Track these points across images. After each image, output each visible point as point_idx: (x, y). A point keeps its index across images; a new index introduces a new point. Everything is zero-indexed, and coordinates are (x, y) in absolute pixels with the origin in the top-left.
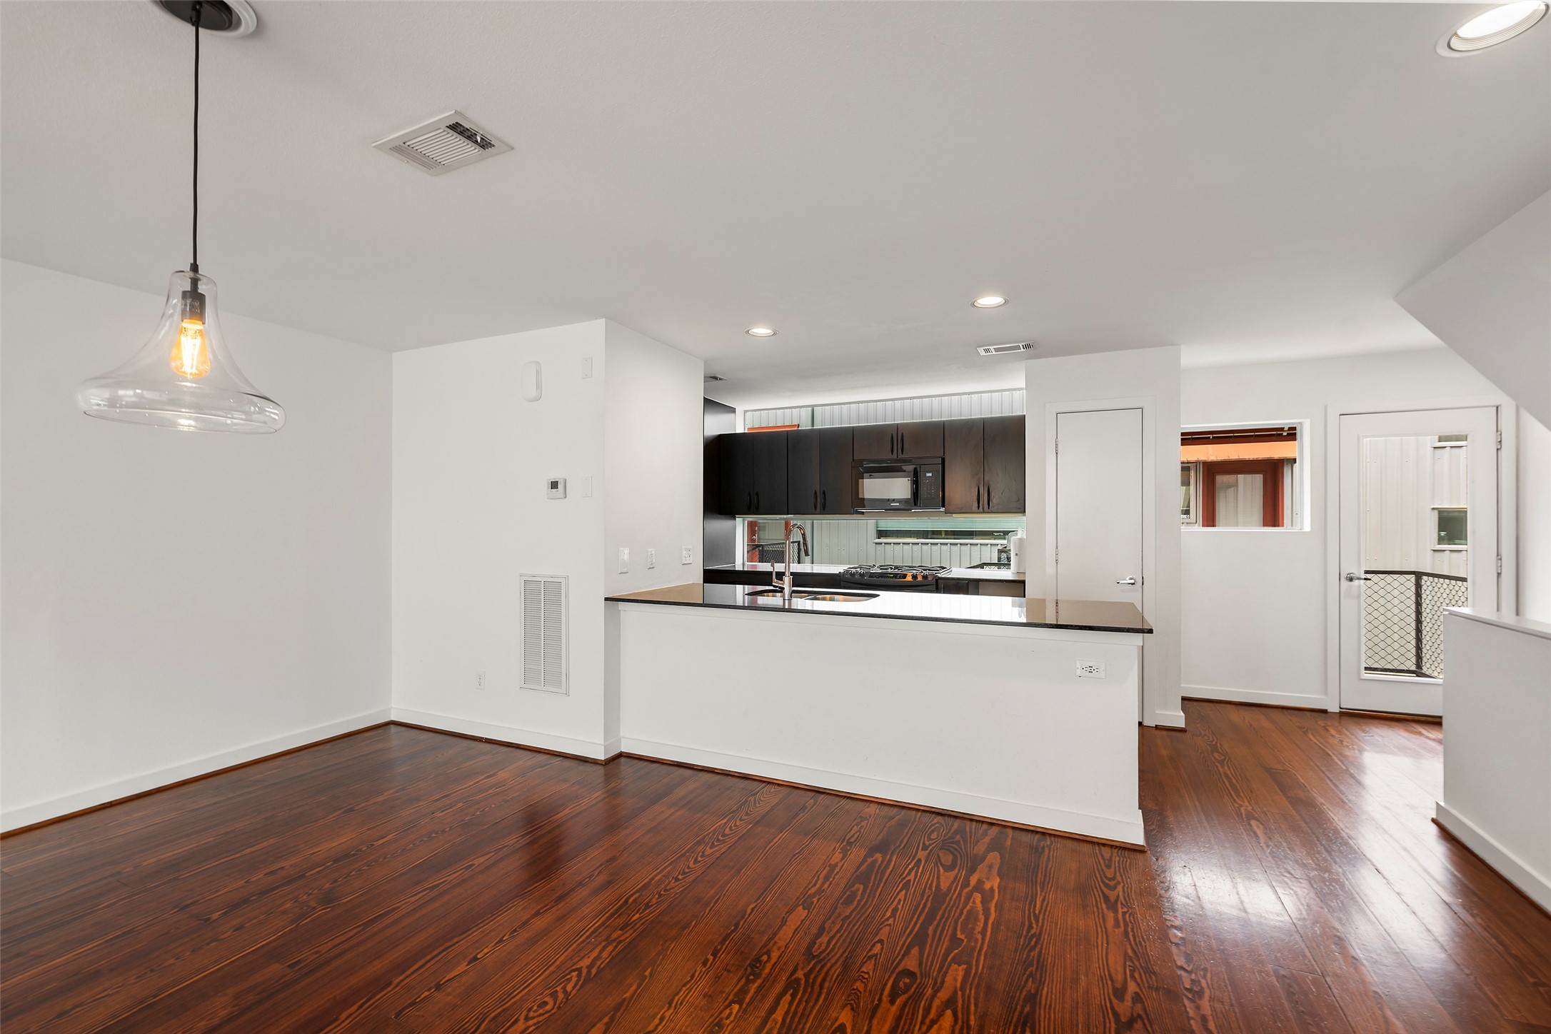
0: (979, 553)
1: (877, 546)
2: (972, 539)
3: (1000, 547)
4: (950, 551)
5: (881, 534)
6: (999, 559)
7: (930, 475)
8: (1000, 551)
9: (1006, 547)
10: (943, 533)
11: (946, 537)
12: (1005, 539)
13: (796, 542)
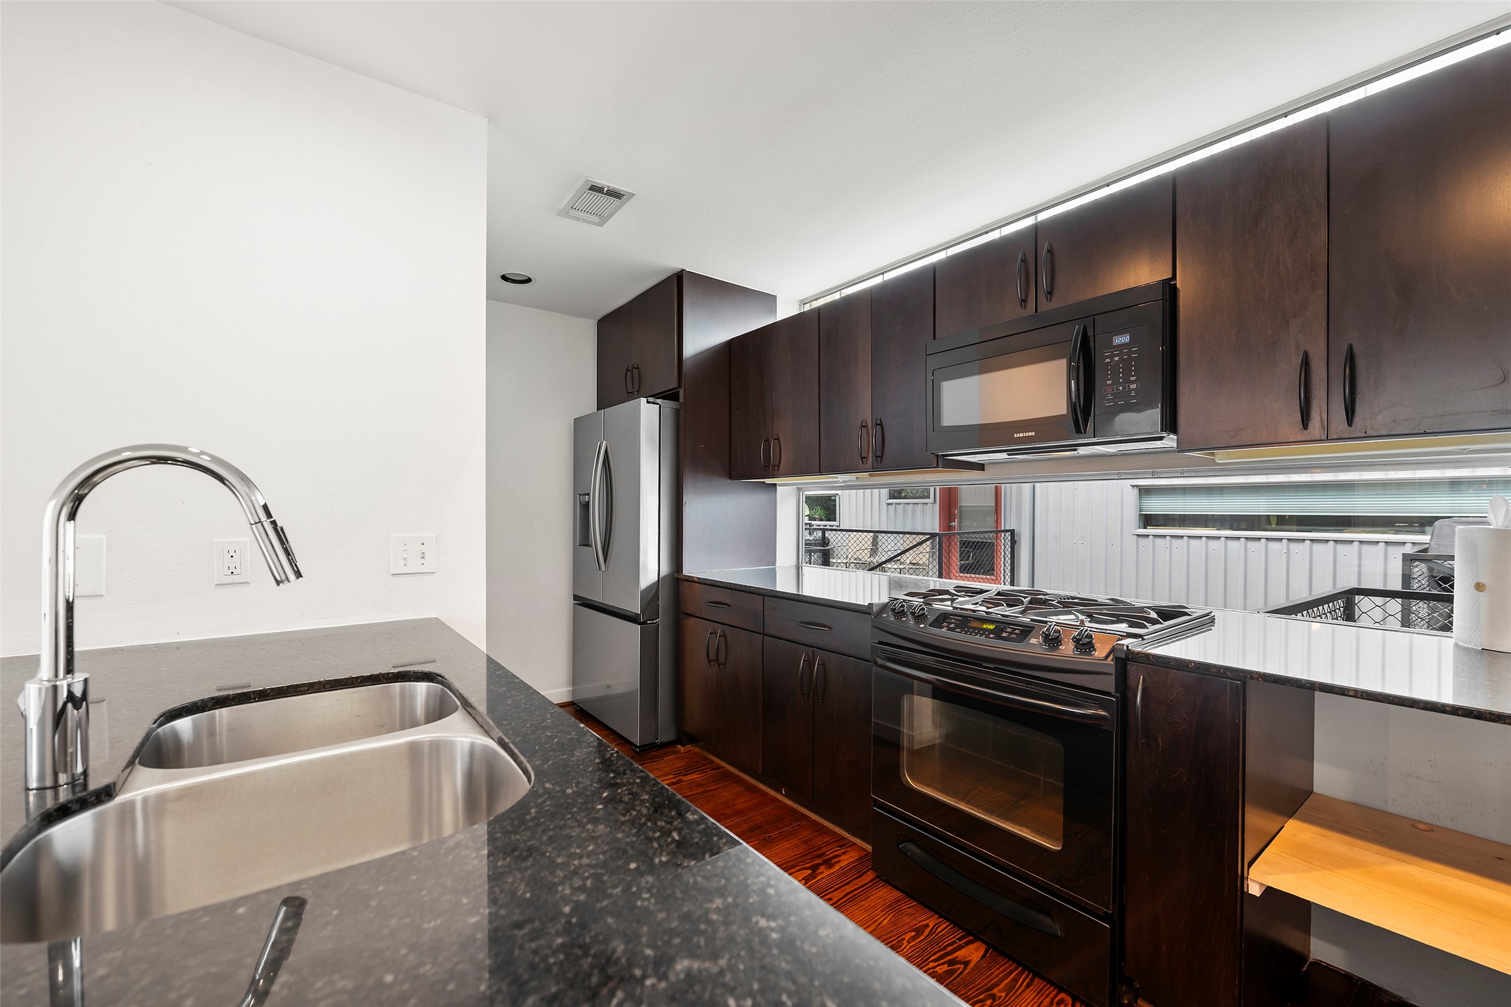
0: (1356, 562)
1: (1141, 540)
2: (1341, 531)
3: (1409, 549)
4: (1288, 553)
5: (1148, 520)
6: (1407, 578)
7: (1124, 339)
8: (1408, 559)
9: (1425, 550)
10: (1274, 521)
11: (1279, 527)
12: (1423, 533)
13: (1007, 531)
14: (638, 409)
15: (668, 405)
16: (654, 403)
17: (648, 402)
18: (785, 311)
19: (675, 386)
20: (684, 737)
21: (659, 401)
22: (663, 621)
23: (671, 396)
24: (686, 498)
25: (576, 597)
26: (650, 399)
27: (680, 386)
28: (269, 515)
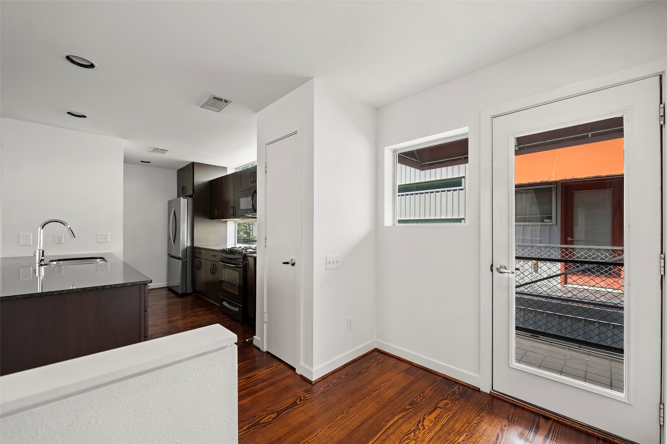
14: (180, 200)
15: (190, 199)
16: (185, 198)
17: (183, 198)
18: (230, 172)
19: (192, 194)
20: (195, 291)
21: (187, 198)
22: (189, 259)
23: (191, 196)
24: (195, 225)
25: (168, 255)
26: (184, 197)
27: (193, 194)
28: (70, 229)
